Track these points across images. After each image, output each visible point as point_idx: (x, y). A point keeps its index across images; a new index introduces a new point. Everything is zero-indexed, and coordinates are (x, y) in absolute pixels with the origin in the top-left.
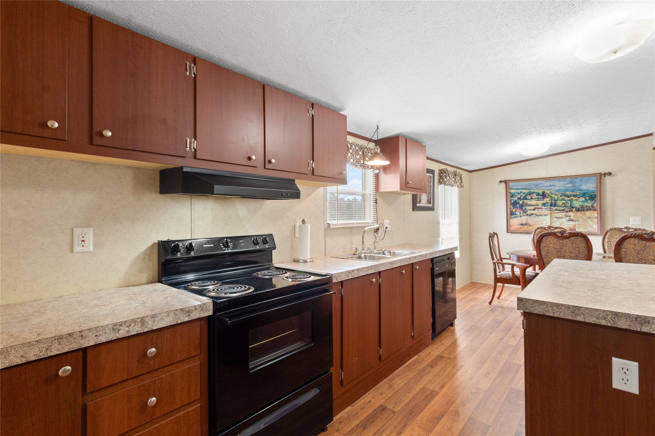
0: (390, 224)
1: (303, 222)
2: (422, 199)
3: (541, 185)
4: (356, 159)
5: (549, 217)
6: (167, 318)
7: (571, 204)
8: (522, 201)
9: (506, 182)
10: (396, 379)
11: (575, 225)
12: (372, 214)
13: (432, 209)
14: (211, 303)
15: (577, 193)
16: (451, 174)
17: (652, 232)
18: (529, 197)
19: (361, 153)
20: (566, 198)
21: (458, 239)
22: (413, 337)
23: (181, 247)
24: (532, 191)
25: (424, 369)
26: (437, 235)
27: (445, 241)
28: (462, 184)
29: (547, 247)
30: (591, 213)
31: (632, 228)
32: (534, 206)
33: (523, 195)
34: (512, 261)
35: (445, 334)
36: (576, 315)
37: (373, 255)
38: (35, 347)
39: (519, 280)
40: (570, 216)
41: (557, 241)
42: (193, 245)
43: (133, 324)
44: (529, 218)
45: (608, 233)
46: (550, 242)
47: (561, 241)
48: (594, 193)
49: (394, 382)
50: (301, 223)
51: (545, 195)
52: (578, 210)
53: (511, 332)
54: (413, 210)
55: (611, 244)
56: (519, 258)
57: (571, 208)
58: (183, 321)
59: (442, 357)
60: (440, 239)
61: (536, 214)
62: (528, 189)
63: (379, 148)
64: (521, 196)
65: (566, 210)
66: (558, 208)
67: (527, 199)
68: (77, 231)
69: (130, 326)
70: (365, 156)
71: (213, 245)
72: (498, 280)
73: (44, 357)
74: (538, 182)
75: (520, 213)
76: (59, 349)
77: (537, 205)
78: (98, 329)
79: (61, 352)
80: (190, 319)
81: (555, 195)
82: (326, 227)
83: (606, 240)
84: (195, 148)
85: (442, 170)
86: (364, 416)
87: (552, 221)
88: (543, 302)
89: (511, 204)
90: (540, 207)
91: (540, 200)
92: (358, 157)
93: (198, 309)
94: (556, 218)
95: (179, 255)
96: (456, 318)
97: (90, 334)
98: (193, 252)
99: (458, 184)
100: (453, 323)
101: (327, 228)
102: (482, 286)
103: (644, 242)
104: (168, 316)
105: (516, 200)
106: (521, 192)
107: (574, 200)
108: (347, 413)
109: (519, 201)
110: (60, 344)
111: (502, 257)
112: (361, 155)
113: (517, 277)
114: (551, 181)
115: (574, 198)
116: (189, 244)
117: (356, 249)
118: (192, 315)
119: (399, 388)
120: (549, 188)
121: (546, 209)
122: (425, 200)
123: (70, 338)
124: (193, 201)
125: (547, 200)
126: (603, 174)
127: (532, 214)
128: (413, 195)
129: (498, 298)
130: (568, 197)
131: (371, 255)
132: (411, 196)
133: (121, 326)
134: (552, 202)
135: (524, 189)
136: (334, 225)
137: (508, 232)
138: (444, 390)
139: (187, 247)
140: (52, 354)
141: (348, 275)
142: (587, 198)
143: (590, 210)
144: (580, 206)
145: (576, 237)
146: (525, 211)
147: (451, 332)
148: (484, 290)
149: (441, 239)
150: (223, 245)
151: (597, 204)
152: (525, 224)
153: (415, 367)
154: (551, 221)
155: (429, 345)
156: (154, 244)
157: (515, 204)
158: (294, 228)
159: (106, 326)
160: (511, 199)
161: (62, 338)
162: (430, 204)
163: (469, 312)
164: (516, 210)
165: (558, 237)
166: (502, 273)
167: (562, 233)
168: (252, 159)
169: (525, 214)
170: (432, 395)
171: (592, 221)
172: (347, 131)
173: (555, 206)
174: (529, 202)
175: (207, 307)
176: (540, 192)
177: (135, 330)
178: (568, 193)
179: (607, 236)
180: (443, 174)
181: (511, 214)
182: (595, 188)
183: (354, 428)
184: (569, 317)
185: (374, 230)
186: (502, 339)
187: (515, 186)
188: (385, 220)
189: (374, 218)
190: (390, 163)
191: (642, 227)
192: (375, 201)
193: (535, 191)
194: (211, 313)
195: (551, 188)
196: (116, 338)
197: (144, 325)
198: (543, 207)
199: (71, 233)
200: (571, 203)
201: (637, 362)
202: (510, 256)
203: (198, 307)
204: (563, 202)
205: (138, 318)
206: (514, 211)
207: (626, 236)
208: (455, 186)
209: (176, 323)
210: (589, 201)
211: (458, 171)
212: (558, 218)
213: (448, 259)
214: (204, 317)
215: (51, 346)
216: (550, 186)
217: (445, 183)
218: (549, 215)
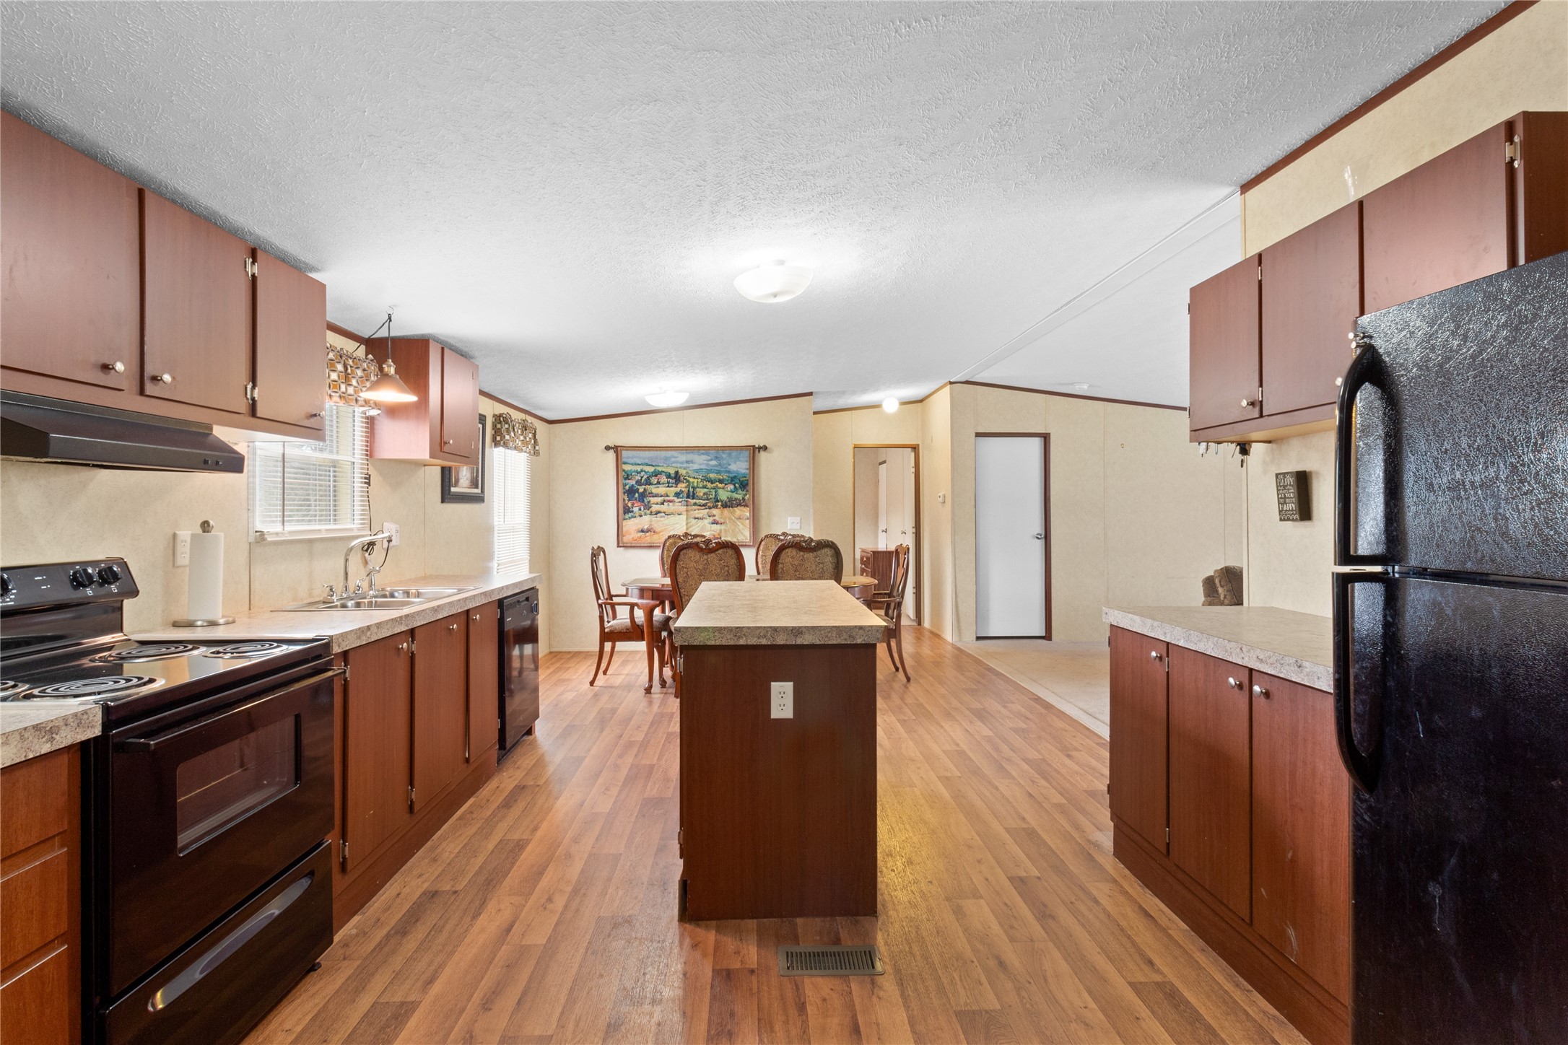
0: (397, 531)
1: (206, 526)
2: (460, 476)
3: (673, 460)
4: (330, 381)
5: (684, 517)
7: (715, 496)
8: (644, 487)
9: (616, 449)
10: (444, 845)
11: (721, 531)
12: (358, 510)
13: (479, 499)
14: (97, 709)
15: (724, 477)
16: (517, 425)
17: (810, 538)
18: (654, 480)
19: (340, 367)
20: (709, 485)
21: (528, 564)
22: (467, 760)
24: (660, 469)
25: (494, 814)
26: (488, 555)
27: (505, 568)
28: (537, 448)
29: (686, 568)
30: (741, 510)
31: (790, 535)
32: (662, 496)
33: (645, 477)
34: (631, 597)
35: (519, 750)
36: (739, 638)
37: (376, 602)
39: (643, 632)
40: (714, 516)
41: (700, 557)
44: (653, 518)
45: (763, 543)
46: (691, 557)
47: (705, 557)
48: (745, 477)
49: (439, 850)
50: (200, 531)
51: (680, 477)
52: (725, 506)
53: (633, 722)
54: (443, 501)
55: (765, 560)
56: (643, 592)
57: (715, 502)
58: (38, 754)
59: (524, 787)
60: (495, 564)
61: (664, 512)
62: (653, 466)
63: (392, 364)
64: (642, 477)
65: (708, 504)
66: (697, 501)
67: (650, 484)
70: (350, 376)
72: (608, 636)
74: (669, 454)
75: (640, 510)
77: (667, 496)
80: (53, 748)
81: (694, 478)
82: (252, 539)
83: (760, 553)
85: (501, 415)
86: (393, 920)
87: (689, 525)
88: (704, 627)
89: (624, 493)
90: (671, 498)
91: (672, 487)
92: (334, 376)
93: (72, 724)
94: (695, 518)
96: (537, 717)
99: (530, 446)
100: (531, 727)
101: (256, 542)
102: (572, 657)
103: (802, 553)
104: (6, 743)
105: (633, 485)
106: (642, 471)
107: (720, 488)
108: (355, 927)
109: (638, 487)
111: (612, 593)
112: (342, 372)
113: (638, 626)
114: (689, 453)
115: (720, 485)
117: (331, 590)
118: (57, 737)
119: (452, 856)
120: (685, 465)
121: (680, 502)
122: (467, 479)
125: (682, 486)
126: (756, 448)
127: (659, 512)
128: (443, 469)
129: (605, 673)
130: (712, 483)
131: (372, 602)
132: (438, 469)
134: (689, 491)
135: (647, 465)
136: (275, 536)
137: (618, 546)
138: (539, 833)
141: (359, 638)
142: (737, 485)
143: (740, 505)
144: (728, 498)
145: (725, 550)
146: (648, 507)
147: (529, 744)
148: (578, 663)
149: (497, 565)
151: (750, 496)
152: (648, 531)
153: (474, 816)
154: (687, 524)
155: (492, 775)
157: (631, 492)
158: (171, 542)
160: (624, 482)
162: (477, 487)
163: (556, 705)
164: (633, 504)
165: (701, 550)
166: (613, 623)
167: (708, 542)
168: (116, 370)
169: (648, 512)
170: (520, 846)
171: (742, 524)
172: (327, 321)
173: (693, 499)
174: (654, 490)
175: (90, 719)
176: (672, 472)
178: (712, 476)
179: (761, 548)
180: (501, 426)
181: (625, 512)
182: (747, 469)
183: (381, 942)
184: (732, 643)
185: (361, 546)
186: (621, 736)
187: (632, 458)
188: (385, 524)
189: (361, 519)
190: (419, 398)
191: (800, 533)
192: (366, 478)
193: (663, 470)
194: (97, 731)
195: (688, 465)
198: (675, 499)
200: (716, 492)
201: (791, 681)
202: (627, 589)
203: (70, 720)
204: (706, 490)
206: (630, 505)
207: (783, 545)
208: (525, 452)
209: (23, 759)
210: (740, 491)
211: (530, 421)
212: (697, 518)
213: (527, 599)
216: (687, 462)
217: (506, 445)
218: (685, 513)
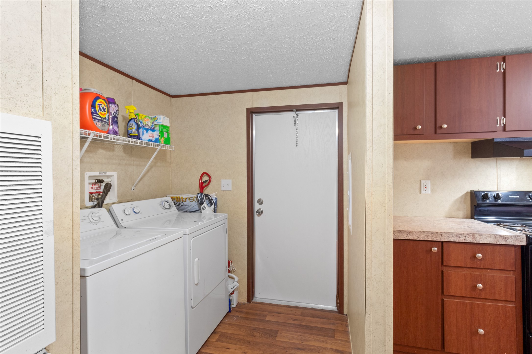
6: (489, 238)
14: (524, 237)
23: (490, 196)
38: (423, 234)
42: (500, 195)
43: (468, 236)
68: (423, 182)
69: (466, 236)
71: (519, 197)
73: (426, 240)
76: (432, 238)
78: (449, 234)
79: (433, 240)
80: (506, 244)
84: (505, 123)
93: (514, 239)
95: (488, 201)
97: (445, 235)
98: (500, 200)
104: (490, 237)
110: (432, 236)
116: (496, 195)
118: (508, 241)
123: (436, 234)
124: (498, 162)
133: (461, 235)
139: (494, 196)
140: (429, 240)
150: (530, 197)
156: (468, 192)
159: (453, 233)
161: (433, 233)
175: (521, 239)
177: (469, 240)
194: (524, 244)
196: (458, 241)
197: (474, 238)
199: (420, 183)
203: (513, 237)
205: (471, 234)
209: (496, 243)
214: (519, 245)
215: (429, 236)
